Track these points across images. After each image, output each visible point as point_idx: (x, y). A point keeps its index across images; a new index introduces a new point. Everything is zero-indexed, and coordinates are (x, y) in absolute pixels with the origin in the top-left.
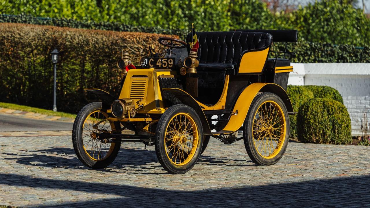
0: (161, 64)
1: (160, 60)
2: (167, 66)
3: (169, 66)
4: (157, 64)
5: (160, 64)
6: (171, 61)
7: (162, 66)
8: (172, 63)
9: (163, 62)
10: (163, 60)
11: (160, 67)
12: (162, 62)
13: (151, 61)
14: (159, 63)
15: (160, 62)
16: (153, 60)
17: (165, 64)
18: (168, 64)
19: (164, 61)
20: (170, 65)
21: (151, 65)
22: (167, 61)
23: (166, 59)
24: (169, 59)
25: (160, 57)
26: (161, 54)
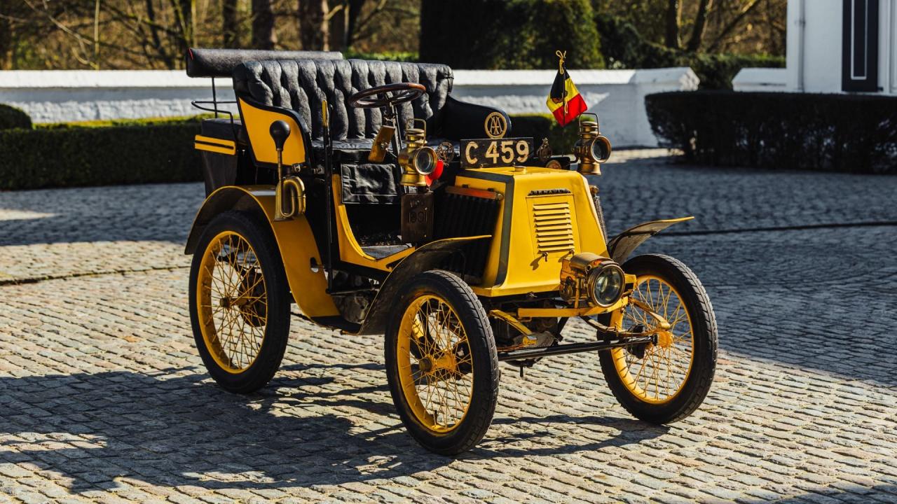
0: (498, 155)
1: (494, 144)
2: (515, 160)
3: (520, 159)
4: (488, 155)
5: (495, 156)
6: (522, 148)
7: (499, 159)
8: (526, 151)
9: (504, 150)
10: (504, 144)
11: (495, 162)
12: (499, 149)
13: (472, 148)
14: (492, 152)
15: (495, 151)
16: (476, 146)
17: (507, 155)
18: (517, 155)
19: (506, 146)
20: (523, 156)
21: (472, 158)
22: (514, 147)
23: (511, 143)
24: (518, 140)
25: (492, 137)
26: (493, 130)
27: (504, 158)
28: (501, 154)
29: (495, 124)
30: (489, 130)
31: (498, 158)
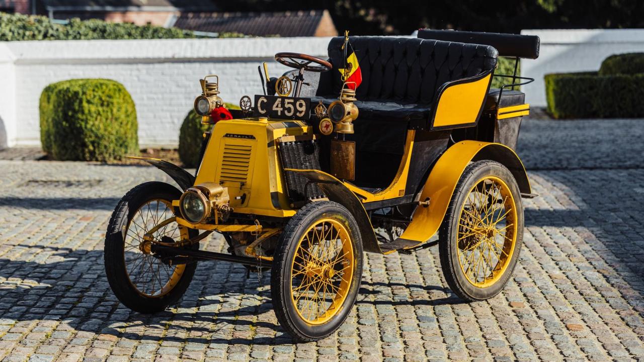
1: (279, 100)
2: (295, 114)
3: (298, 114)
4: (274, 108)
6: (301, 105)
8: (304, 109)
9: (287, 106)
11: (279, 114)
12: (283, 105)
13: (263, 101)
14: (277, 106)
15: (280, 105)
17: (289, 110)
18: (296, 111)
19: (288, 103)
20: (301, 112)
21: (262, 110)
22: (294, 104)
23: (292, 101)
24: (298, 100)
26: (282, 89)
27: (286, 112)
28: (285, 109)
29: (283, 85)
30: (278, 89)
31: (281, 111)
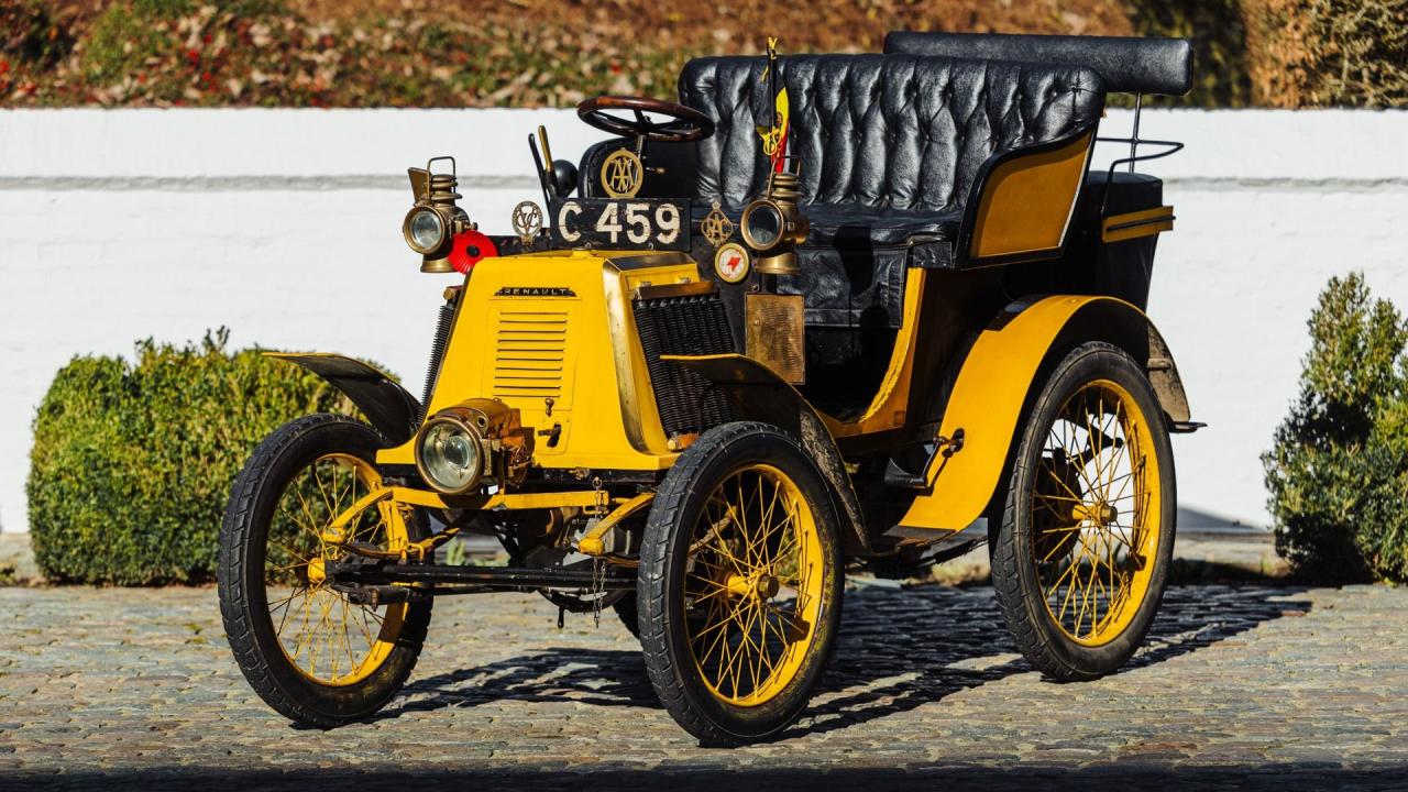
0: (620, 228)
1: (613, 207)
2: (653, 238)
3: (661, 238)
4: (601, 227)
5: (615, 230)
6: (667, 217)
7: (622, 235)
8: (675, 224)
9: (632, 220)
10: (631, 208)
11: (614, 239)
13: (571, 212)
15: (614, 220)
16: (578, 210)
17: (638, 229)
18: (656, 229)
19: (636, 213)
20: (667, 233)
21: (571, 231)
22: (650, 215)
23: (645, 207)
24: (659, 204)
25: (613, 195)
26: (617, 182)
27: (631, 235)
28: (626, 226)
29: (622, 172)
30: (609, 182)
31: (619, 233)
